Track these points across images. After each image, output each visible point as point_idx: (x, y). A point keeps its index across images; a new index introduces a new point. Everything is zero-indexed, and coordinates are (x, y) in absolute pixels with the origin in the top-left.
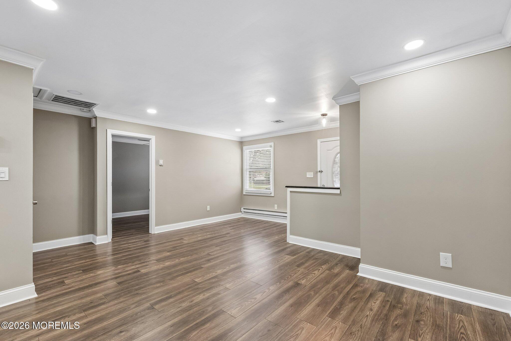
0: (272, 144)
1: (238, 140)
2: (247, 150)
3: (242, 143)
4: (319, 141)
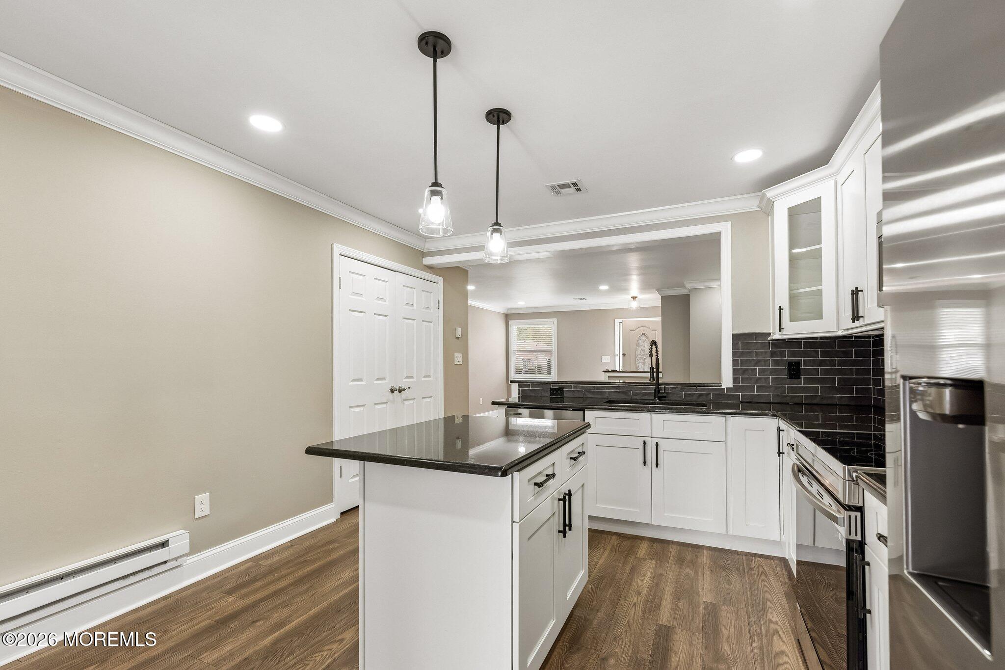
0: (555, 320)
1: (505, 312)
2: (514, 326)
3: (508, 317)
4: (617, 321)
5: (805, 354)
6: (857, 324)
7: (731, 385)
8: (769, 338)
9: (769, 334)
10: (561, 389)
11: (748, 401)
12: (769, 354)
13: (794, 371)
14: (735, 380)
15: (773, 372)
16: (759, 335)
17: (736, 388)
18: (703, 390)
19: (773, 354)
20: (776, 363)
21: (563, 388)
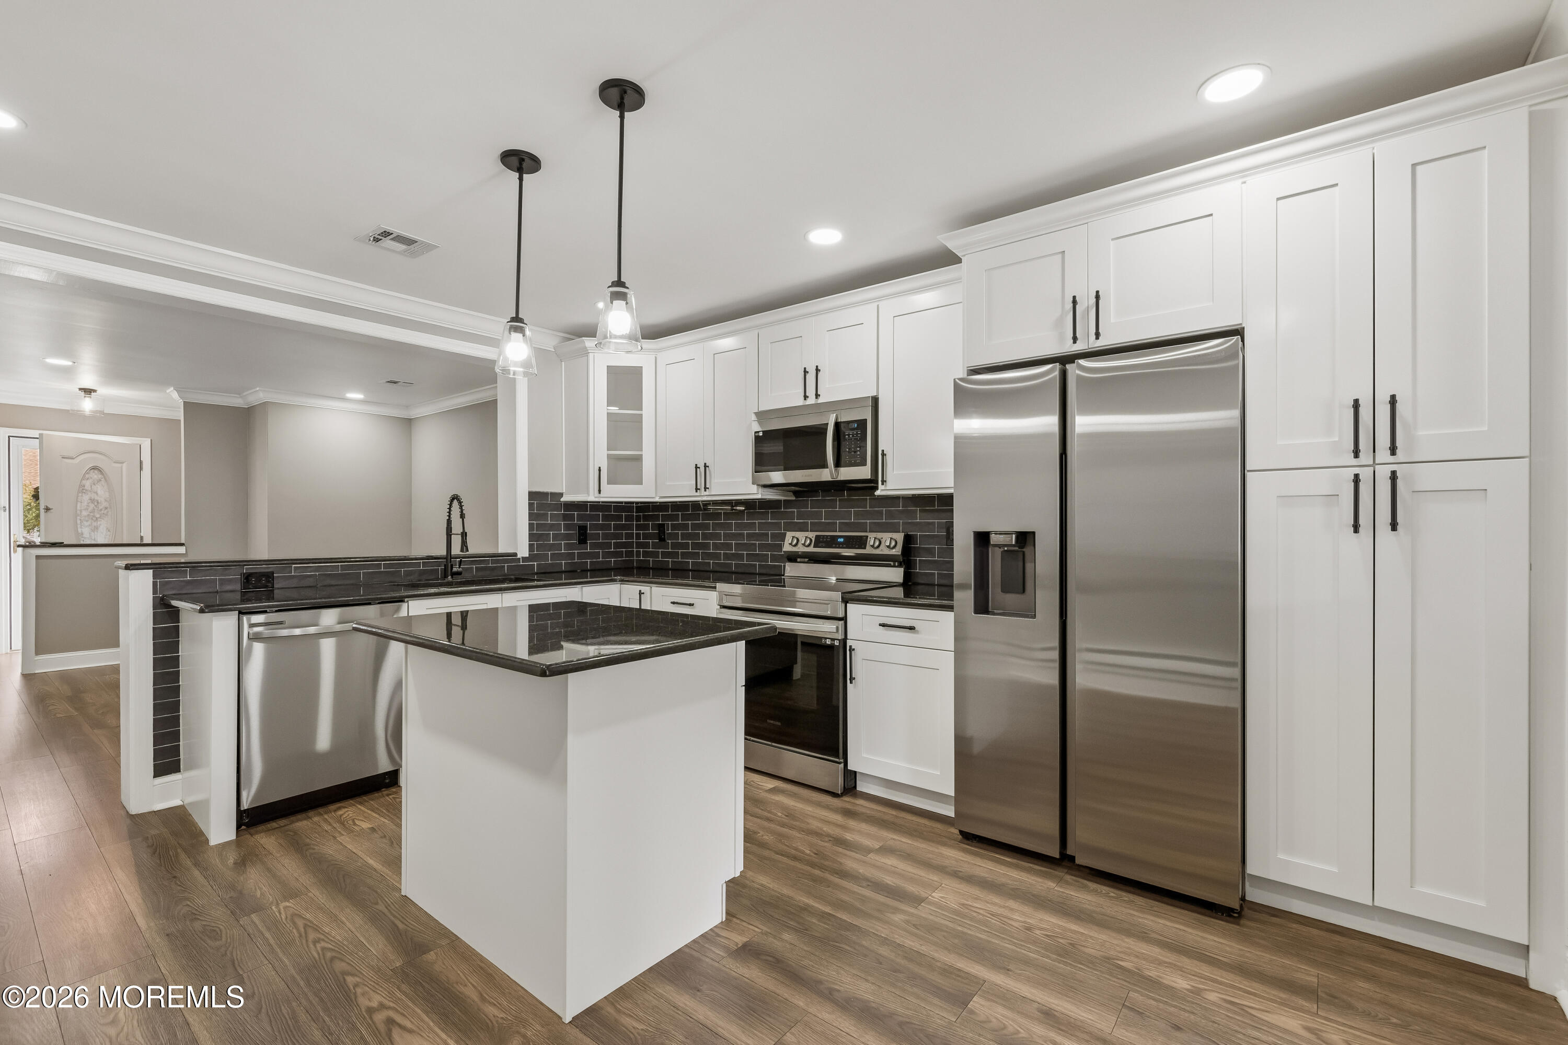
5: (591, 518)
6: (698, 494)
7: (526, 554)
8: (562, 499)
9: (561, 495)
10: (269, 576)
11: (543, 571)
12: (561, 517)
13: (583, 537)
14: (531, 547)
15: (567, 537)
16: (553, 494)
17: (531, 557)
18: (497, 562)
19: (565, 517)
20: (567, 527)
21: (273, 573)
